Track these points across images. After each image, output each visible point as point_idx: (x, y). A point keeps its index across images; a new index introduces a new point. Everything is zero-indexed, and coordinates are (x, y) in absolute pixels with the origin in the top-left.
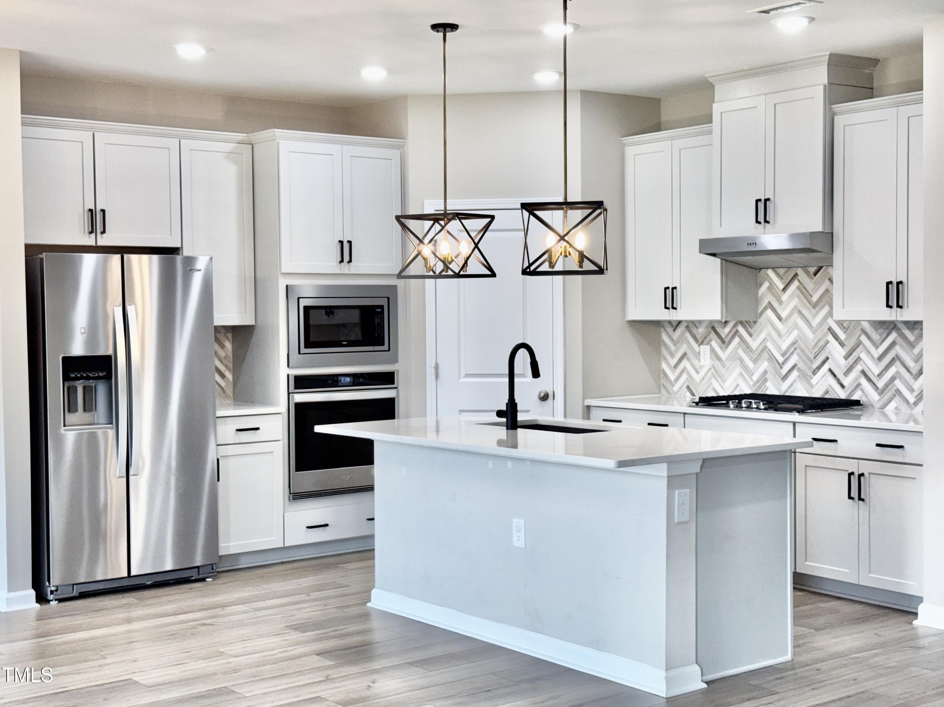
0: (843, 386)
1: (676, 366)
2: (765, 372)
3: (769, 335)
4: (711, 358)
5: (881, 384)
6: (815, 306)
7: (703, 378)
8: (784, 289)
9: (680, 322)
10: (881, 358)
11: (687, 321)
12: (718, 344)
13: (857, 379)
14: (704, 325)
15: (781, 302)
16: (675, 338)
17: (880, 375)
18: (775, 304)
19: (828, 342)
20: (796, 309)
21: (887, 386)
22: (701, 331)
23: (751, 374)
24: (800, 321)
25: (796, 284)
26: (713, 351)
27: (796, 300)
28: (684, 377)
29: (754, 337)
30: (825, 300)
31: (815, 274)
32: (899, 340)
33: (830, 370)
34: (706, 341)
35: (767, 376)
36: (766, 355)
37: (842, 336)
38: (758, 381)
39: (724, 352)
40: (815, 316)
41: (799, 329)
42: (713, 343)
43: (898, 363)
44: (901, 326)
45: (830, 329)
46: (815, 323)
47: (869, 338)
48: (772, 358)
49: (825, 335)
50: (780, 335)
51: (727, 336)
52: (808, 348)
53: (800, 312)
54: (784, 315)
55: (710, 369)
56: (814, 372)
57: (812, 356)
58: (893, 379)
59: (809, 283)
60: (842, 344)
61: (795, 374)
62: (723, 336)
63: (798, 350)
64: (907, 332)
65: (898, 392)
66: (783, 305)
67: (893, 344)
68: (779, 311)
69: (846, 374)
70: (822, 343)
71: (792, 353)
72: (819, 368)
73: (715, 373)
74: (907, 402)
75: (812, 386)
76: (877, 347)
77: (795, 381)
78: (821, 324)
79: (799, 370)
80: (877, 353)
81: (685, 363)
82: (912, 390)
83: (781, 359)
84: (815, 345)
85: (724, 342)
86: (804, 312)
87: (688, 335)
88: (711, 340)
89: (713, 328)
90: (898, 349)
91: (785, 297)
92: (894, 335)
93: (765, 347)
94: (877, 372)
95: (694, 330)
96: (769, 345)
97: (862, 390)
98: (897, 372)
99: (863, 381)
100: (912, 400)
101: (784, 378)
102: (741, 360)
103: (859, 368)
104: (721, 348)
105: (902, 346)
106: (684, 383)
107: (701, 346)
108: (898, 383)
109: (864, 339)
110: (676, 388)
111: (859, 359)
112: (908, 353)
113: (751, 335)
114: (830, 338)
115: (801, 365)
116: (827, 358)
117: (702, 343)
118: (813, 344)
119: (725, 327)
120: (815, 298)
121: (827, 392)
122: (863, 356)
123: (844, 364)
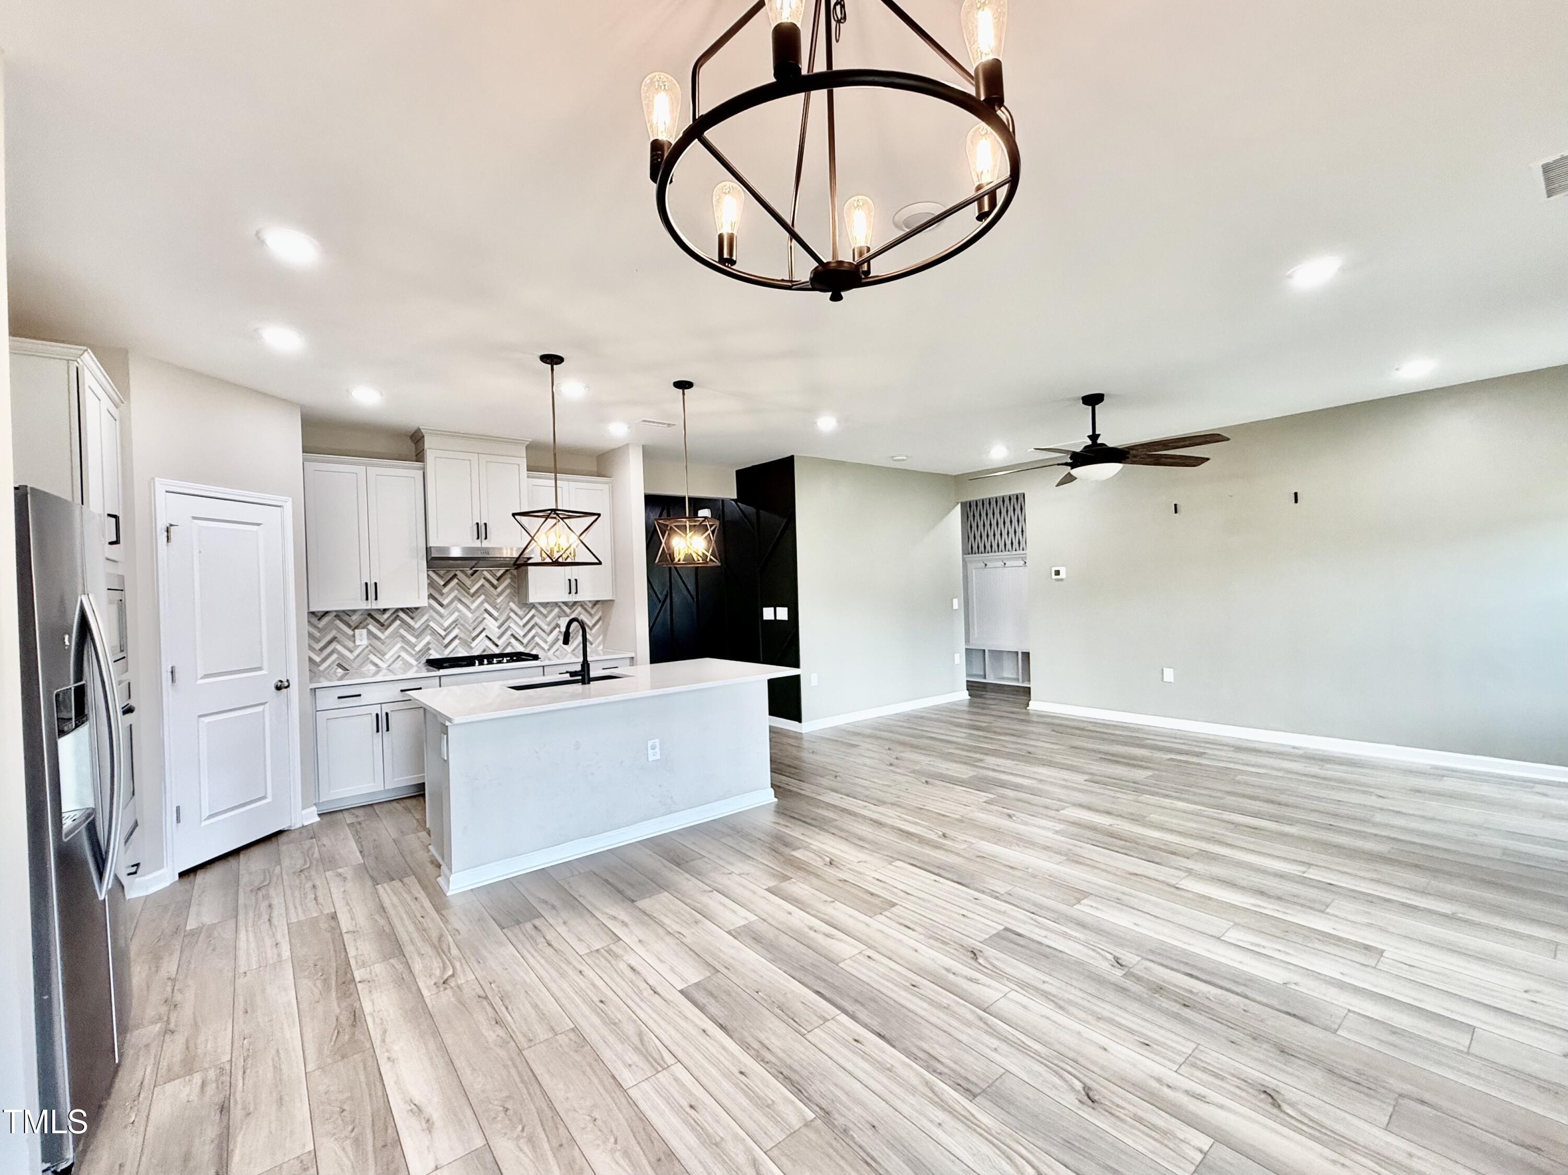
0: (497, 646)
1: (322, 649)
2: (428, 643)
3: (431, 616)
4: (368, 638)
5: (525, 641)
6: (472, 596)
7: (358, 655)
8: (445, 585)
9: (327, 613)
10: (524, 626)
11: (336, 611)
12: (374, 626)
13: (507, 639)
14: (359, 613)
15: (442, 594)
16: (320, 626)
17: (525, 636)
18: (437, 596)
19: (485, 618)
20: (456, 597)
21: (529, 641)
22: (355, 618)
23: (413, 646)
24: (460, 606)
25: (455, 581)
26: (370, 632)
27: (456, 592)
28: (334, 656)
29: (415, 619)
30: (481, 592)
31: (472, 575)
32: (537, 614)
33: (487, 636)
34: (361, 625)
35: (430, 646)
36: (429, 631)
37: (495, 614)
38: (419, 651)
39: (383, 633)
40: (473, 602)
41: (459, 611)
42: (370, 627)
43: (536, 627)
44: (538, 606)
45: (486, 610)
46: (473, 607)
47: (516, 614)
48: (434, 632)
49: (482, 614)
50: (441, 616)
51: (386, 620)
52: (468, 623)
53: (460, 600)
54: (445, 602)
55: (367, 647)
56: (473, 639)
57: (471, 629)
58: (533, 637)
59: (468, 582)
60: (496, 619)
61: (457, 642)
62: (382, 621)
63: (459, 626)
64: (542, 609)
65: (537, 644)
66: (444, 596)
67: (533, 616)
68: (441, 600)
69: (499, 638)
70: (480, 619)
71: (454, 628)
72: (478, 636)
73: (373, 650)
74: (543, 649)
75: (471, 648)
76: (521, 619)
77: (456, 647)
78: (478, 607)
79: (460, 639)
80: (522, 623)
81: (335, 645)
82: (546, 642)
83: (443, 633)
84: (474, 621)
85: (382, 625)
86: (463, 599)
87: (338, 622)
88: (368, 624)
89: (370, 615)
90: (536, 619)
91: (445, 590)
92: (533, 611)
93: (428, 626)
94: (522, 634)
95: (346, 618)
96: (432, 624)
97: (512, 646)
98: (537, 633)
99: (513, 640)
100: (546, 647)
101: (446, 646)
102: (403, 637)
103: (509, 633)
104: (379, 630)
105: (539, 618)
106: (334, 662)
107: (356, 631)
108: (537, 639)
109: (512, 615)
110: (322, 668)
111: (509, 627)
112: (542, 621)
113: (412, 618)
114: (486, 615)
115: (462, 635)
116: (484, 629)
117: (356, 627)
118: (472, 621)
119: (384, 614)
120: (472, 591)
121: (484, 651)
122: (512, 625)
123: (498, 632)
